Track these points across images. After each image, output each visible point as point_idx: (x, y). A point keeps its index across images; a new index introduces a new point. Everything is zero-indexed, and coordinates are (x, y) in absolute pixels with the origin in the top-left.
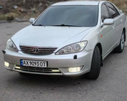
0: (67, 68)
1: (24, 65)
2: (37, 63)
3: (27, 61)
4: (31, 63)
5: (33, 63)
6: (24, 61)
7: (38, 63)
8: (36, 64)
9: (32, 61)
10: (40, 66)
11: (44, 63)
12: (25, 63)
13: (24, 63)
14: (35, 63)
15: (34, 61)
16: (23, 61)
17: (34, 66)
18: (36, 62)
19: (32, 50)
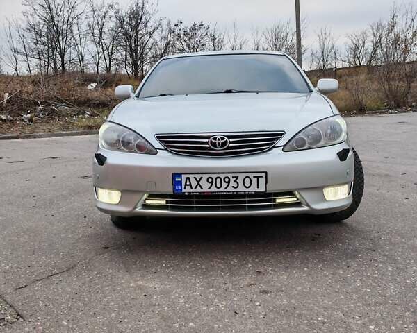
0: (320, 189)
1: (188, 190)
2: (232, 180)
3: (198, 177)
4: (212, 183)
5: (218, 180)
7: (235, 181)
8: (229, 182)
9: (214, 176)
10: (241, 189)
11: (258, 177)
12: (190, 185)
13: (186, 185)
14: (227, 180)
15: (222, 176)
16: (184, 177)
17: (222, 190)
18: (230, 176)
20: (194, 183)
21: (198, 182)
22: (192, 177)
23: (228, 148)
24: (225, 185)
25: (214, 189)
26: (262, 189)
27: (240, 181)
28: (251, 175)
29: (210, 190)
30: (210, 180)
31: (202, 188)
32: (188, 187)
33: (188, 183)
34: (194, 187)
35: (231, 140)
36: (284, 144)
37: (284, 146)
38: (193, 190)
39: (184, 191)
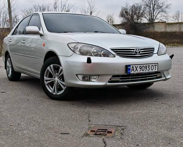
4: (141, 68)
6: (133, 67)
7: (149, 68)
8: (146, 68)
11: (155, 65)
12: (133, 70)
13: (132, 70)
14: (146, 67)
16: (131, 66)
19: (133, 52)
20: (135, 69)
21: (136, 68)
22: (134, 66)
23: (141, 54)
24: (145, 69)
25: (142, 71)
26: (157, 70)
27: (150, 67)
28: (153, 65)
29: (140, 72)
30: (140, 67)
31: (137, 71)
32: (133, 71)
33: (133, 69)
34: (135, 71)
35: (142, 50)
36: (157, 52)
37: (157, 53)
38: (134, 72)
39: (131, 73)
